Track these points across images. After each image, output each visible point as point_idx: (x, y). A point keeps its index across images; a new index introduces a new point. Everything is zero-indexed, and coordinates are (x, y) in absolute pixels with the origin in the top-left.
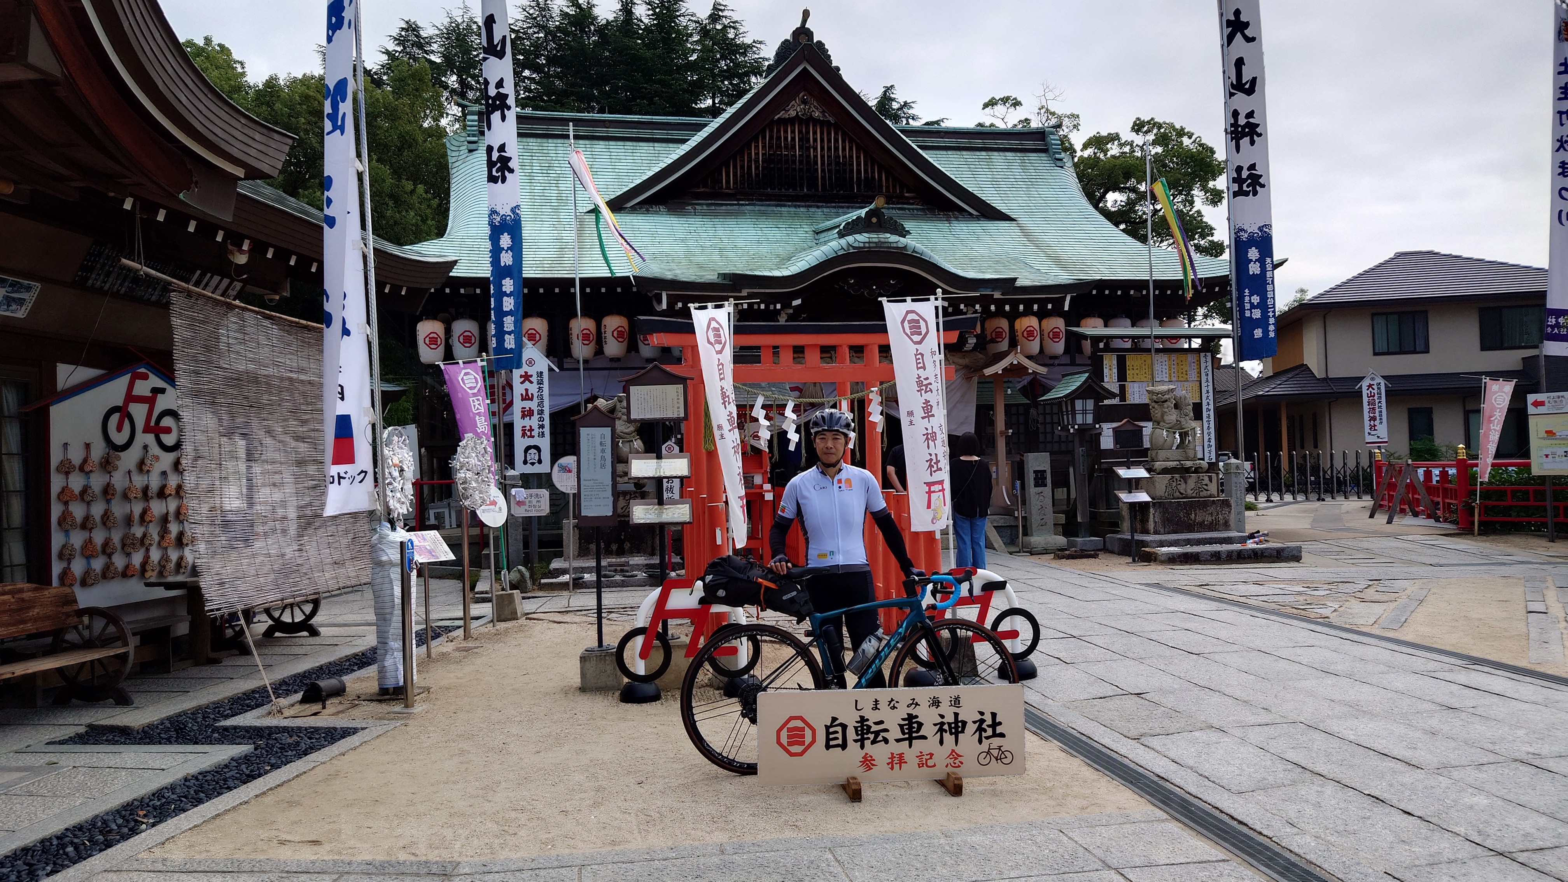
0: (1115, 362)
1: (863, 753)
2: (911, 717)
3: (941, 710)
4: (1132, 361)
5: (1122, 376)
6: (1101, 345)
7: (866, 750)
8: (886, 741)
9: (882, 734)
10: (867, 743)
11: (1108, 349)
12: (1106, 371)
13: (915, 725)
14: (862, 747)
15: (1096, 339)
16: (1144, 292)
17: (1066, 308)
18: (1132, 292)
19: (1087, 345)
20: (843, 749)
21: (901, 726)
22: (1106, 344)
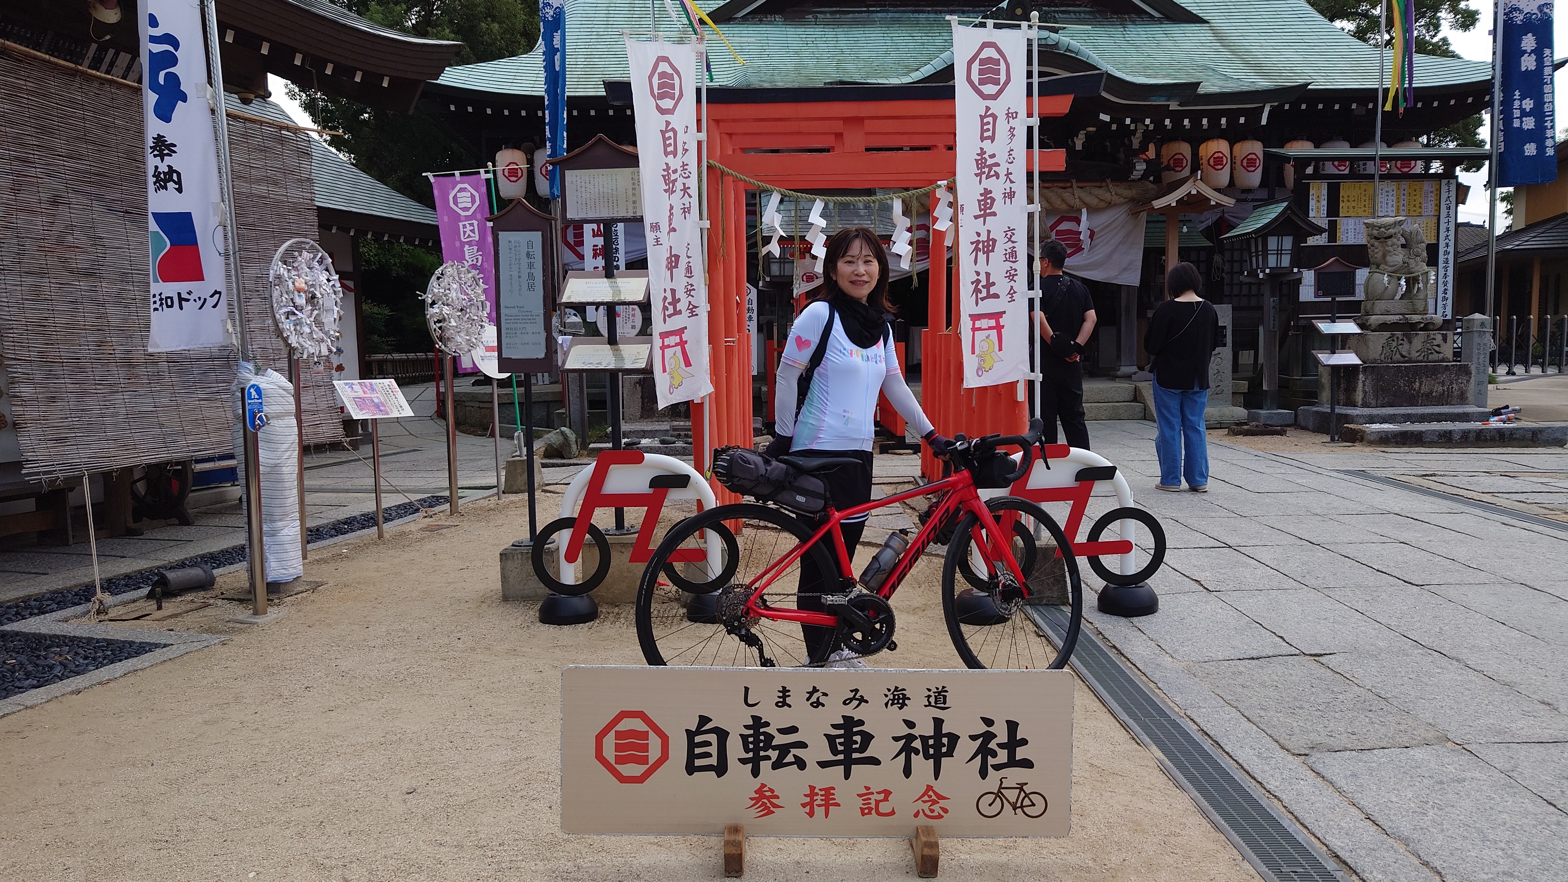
0: (1325, 192)
1: (756, 783)
2: (849, 723)
3: (908, 713)
4: (1347, 190)
5: (1333, 209)
6: (1310, 170)
7: (761, 779)
8: (801, 764)
9: (794, 751)
10: (765, 766)
11: (1317, 175)
12: (1312, 203)
13: (858, 738)
14: (756, 773)
15: (1302, 162)
16: (1371, 106)
17: (1264, 122)
18: (1354, 106)
19: (1289, 171)
20: (719, 775)
21: (831, 739)
22: (1316, 169)
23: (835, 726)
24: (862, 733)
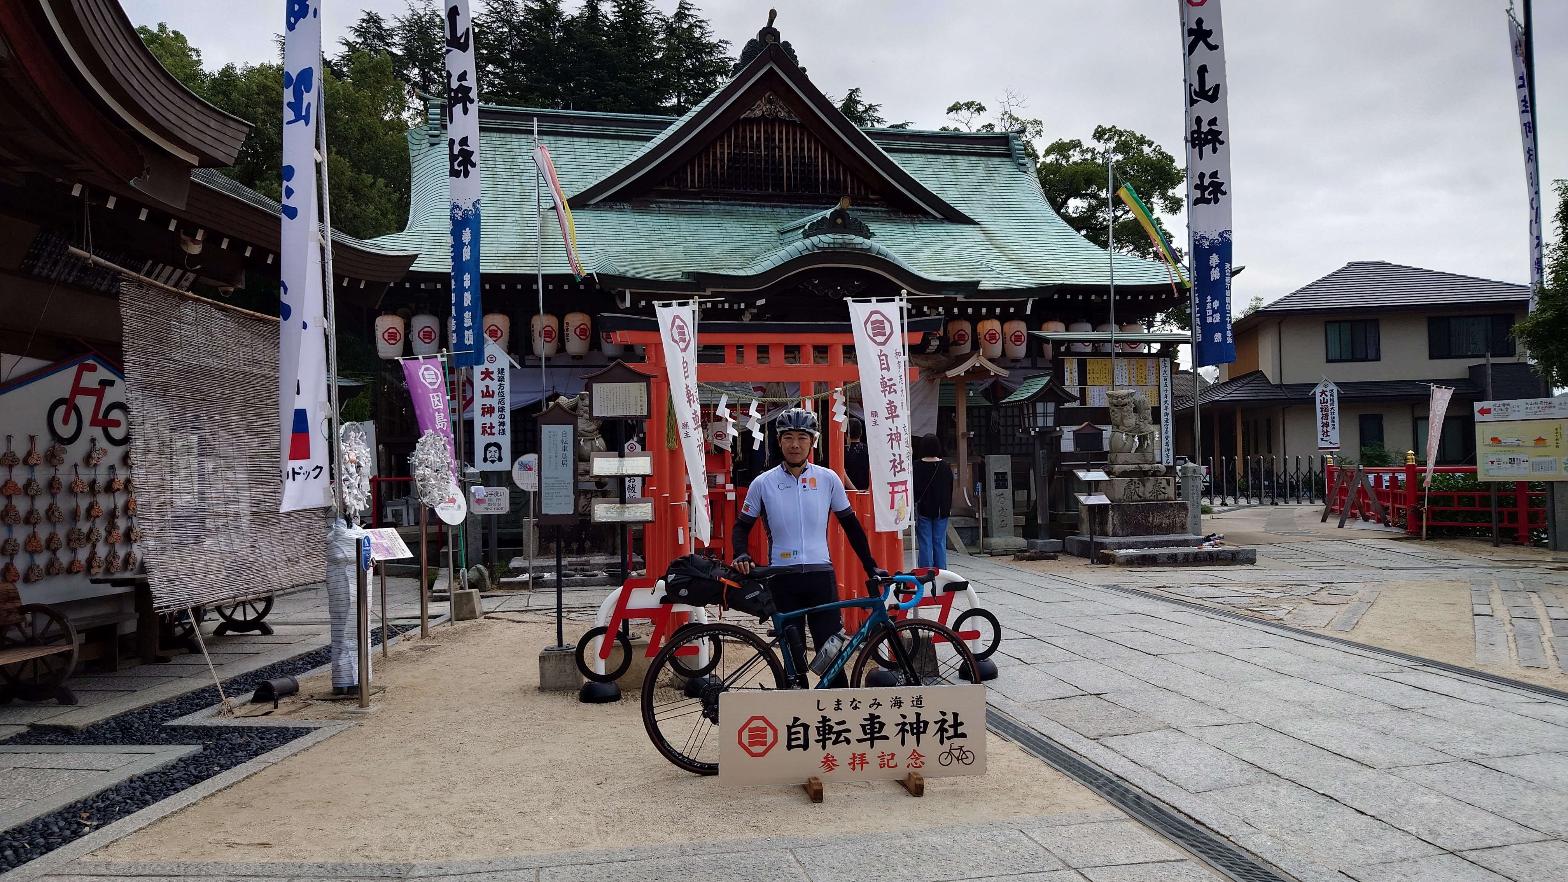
0: (1076, 366)
1: (824, 753)
2: (873, 717)
3: (902, 711)
4: (1092, 365)
5: (1083, 379)
6: (1063, 349)
7: (827, 752)
8: (848, 741)
9: (844, 734)
10: (829, 743)
11: (1068, 353)
12: (1067, 375)
13: (877, 726)
14: (824, 747)
15: (1057, 343)
16: (1105, 297)
17: (1028, 312)
18: (1093, 297)
19: (1048, 349)
20: (805, 749)
21: (863, 726)
22: (1067, 348)
23: (865, 720)
24: (879, 722)
